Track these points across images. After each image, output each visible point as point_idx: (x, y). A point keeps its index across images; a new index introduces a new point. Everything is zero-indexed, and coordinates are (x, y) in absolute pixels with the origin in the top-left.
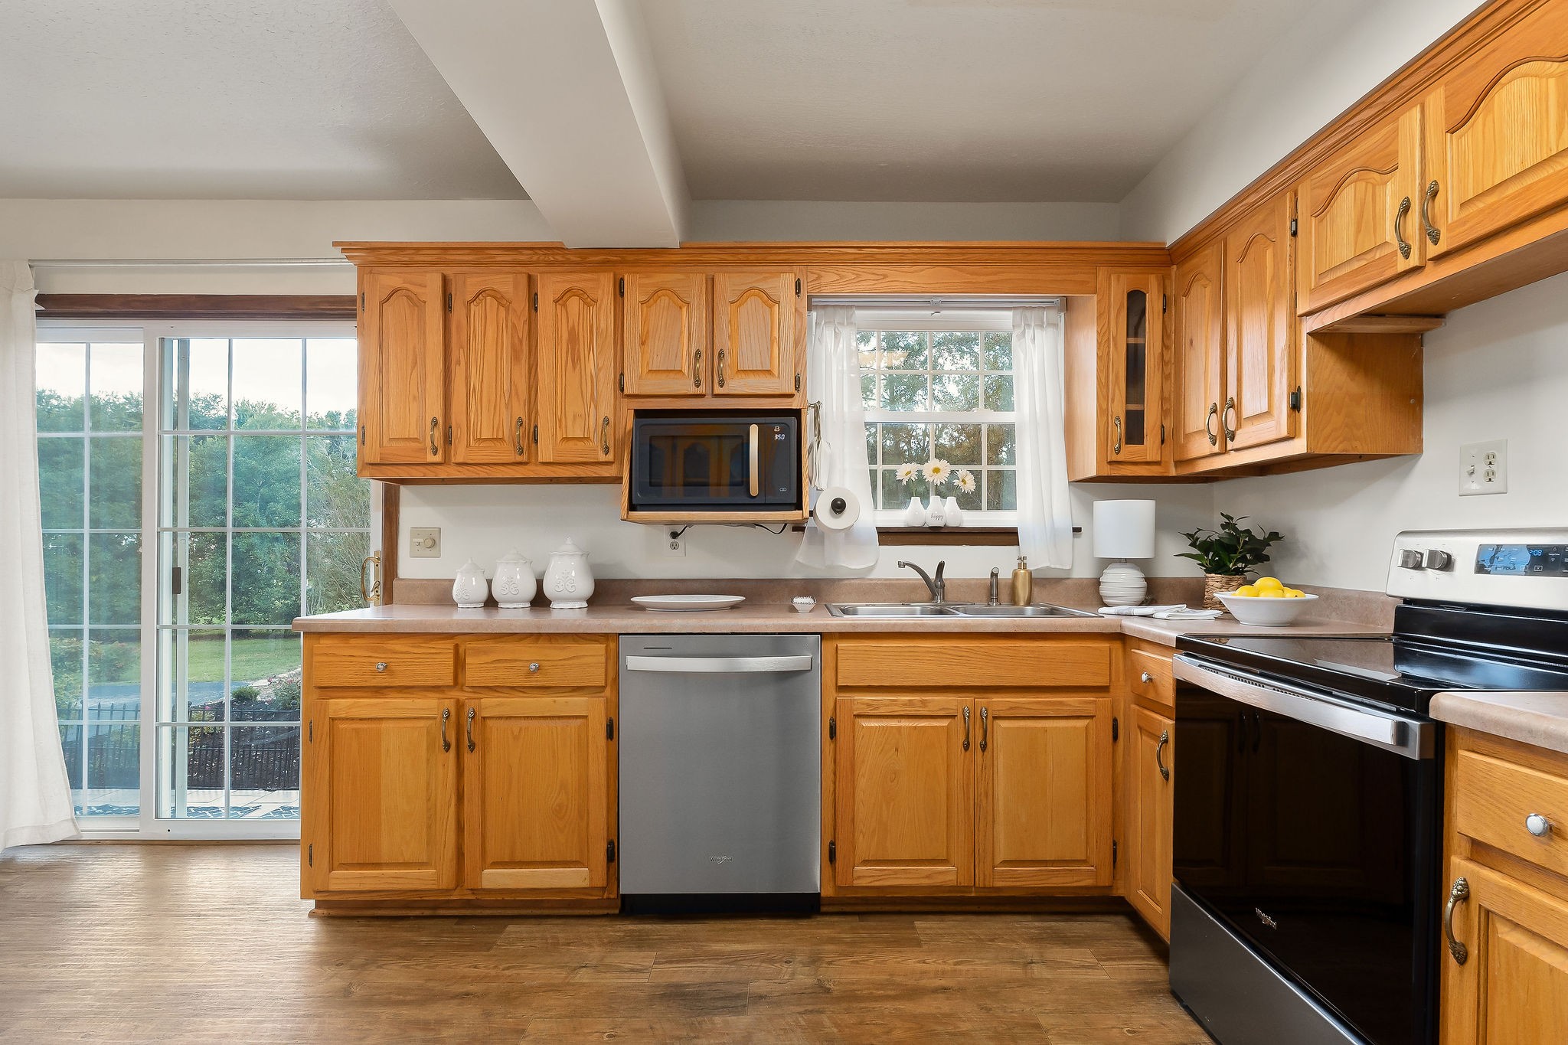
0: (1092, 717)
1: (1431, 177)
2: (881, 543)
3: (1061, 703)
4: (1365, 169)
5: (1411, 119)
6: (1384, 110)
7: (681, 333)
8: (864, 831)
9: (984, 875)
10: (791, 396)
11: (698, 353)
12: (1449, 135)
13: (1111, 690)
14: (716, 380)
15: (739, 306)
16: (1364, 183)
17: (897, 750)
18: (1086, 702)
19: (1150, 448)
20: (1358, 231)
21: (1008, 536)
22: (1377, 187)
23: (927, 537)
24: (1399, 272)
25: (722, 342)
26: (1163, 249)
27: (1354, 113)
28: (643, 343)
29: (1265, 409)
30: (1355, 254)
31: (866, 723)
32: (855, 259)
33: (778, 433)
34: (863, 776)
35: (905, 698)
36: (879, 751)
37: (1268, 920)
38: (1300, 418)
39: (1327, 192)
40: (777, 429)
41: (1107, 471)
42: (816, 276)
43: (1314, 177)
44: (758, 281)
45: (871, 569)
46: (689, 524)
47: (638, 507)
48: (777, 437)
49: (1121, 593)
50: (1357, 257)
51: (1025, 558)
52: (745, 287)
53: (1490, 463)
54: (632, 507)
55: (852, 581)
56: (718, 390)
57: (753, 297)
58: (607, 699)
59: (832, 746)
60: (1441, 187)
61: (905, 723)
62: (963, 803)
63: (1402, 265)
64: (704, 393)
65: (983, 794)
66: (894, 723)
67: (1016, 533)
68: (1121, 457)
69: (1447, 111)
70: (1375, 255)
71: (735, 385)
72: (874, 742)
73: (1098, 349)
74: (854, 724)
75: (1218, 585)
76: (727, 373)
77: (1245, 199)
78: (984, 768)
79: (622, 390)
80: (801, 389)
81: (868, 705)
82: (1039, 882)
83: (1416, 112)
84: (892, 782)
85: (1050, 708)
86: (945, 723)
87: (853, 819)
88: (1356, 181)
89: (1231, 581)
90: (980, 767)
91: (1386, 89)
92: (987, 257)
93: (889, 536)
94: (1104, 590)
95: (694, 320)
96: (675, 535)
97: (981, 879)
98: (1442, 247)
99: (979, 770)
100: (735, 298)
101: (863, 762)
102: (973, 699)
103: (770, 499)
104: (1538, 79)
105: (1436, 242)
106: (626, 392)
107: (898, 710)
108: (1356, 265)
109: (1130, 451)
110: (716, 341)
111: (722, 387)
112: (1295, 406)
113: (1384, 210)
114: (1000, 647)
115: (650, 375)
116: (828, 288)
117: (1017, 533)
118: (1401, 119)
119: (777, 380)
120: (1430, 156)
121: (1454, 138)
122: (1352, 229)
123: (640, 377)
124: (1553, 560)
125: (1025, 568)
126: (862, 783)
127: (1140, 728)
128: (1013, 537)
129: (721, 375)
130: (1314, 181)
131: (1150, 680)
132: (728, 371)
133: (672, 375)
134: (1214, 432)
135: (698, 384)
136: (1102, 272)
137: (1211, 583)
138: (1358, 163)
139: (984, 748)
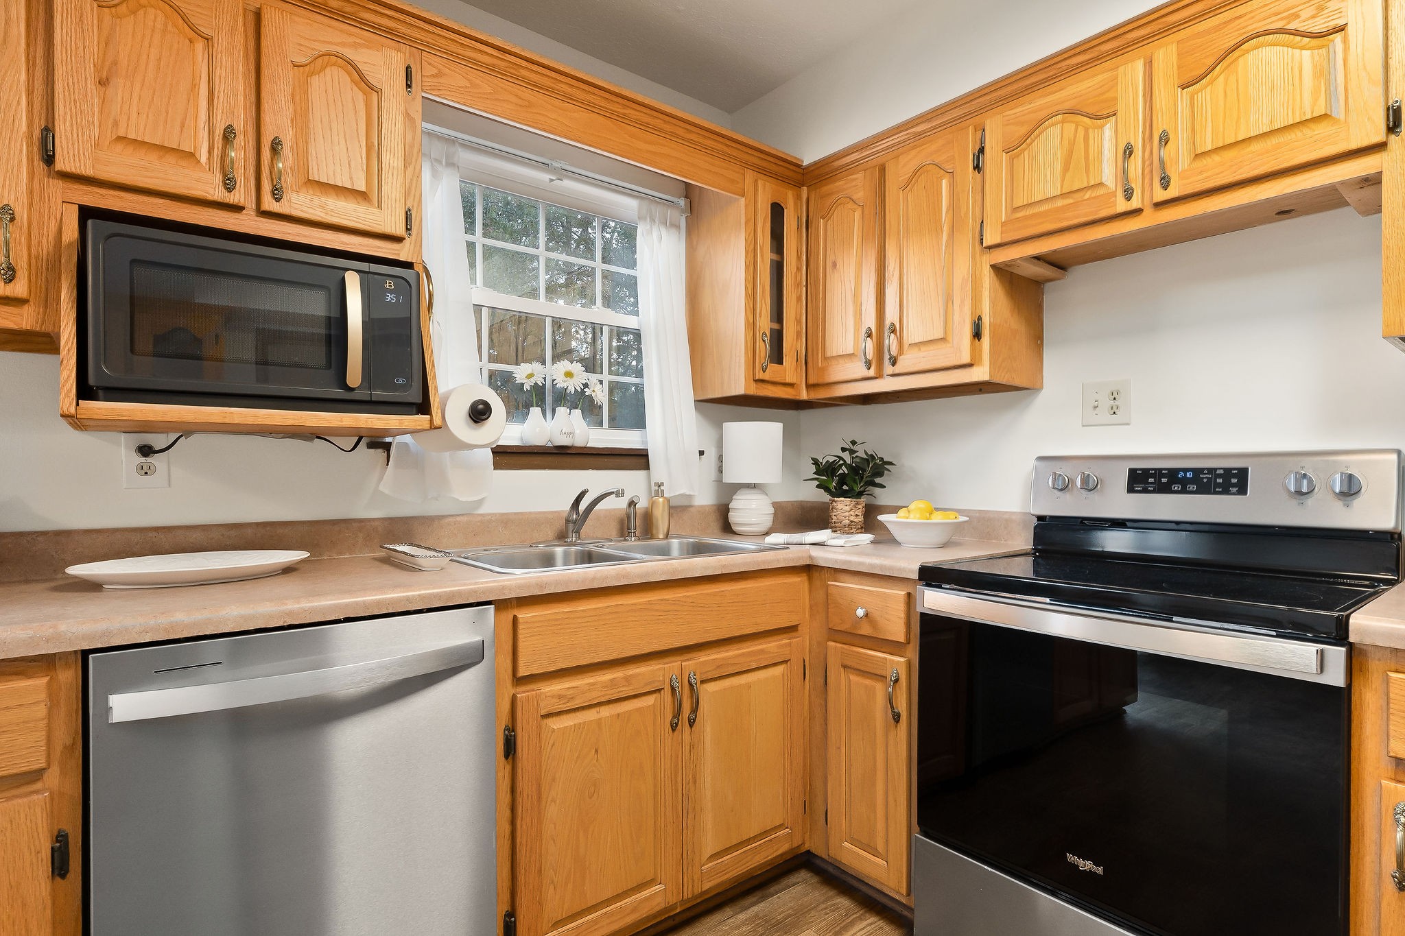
0: (786, 662)
1: (1160, 126)
2: (497, 466)
3: (762, 651)
4: (1074, 112)
5: (1133, 70)
6: (1097, 59)
7: (194, 87)
8: (556, 880)
9: (693, 881)
10: (398, 239)
11: (229, 135)
12: (1179, 89)
13: (799, 628)
14: (267, 187)
15: (312, 74)
16: (1073, 126)
17: (597, 751)
18: (782, 646)
19: (789, 370)
20: (1066, 168)
21: (638, 459)
22: (1090, 130)
23: (550, 459)
24: (1118, 212)
25: (277, 123)
26: (799, 166)
27: (1066, 55)
28: (103, 83)
29: (940, 335)
30: (1061, 191)
31: (556, 724)
32: (493, 65)
33: (391, 292)
34: (554, 801)
35: (606, 677)
36: (575, 758)
37: (1086, 865)
38: (981, 346)
39: (1024, 130)
40: (389, 284)
41: (754, 390)
42: (435, 71)
43: (1007, 113)
44: (343, 44)
45: (480, 502)
46: (187, 430)
47: (101, 393)
48: (390, 297)
49: (753, 520)
50: (1063, 195)
51: (662, 484)
52: (324, 48)
53: (1115, 399)
54: (85, 391)
55: (458, 519)
56: (269, 204)
57: (333, 68)
58: (52, 794)
59: (508, 768)
60: (1171, 136)
61: (606, 712)
62: (671, 798)
63: (1122, 206)
64: (242, 203)
65: (691, 780)
66: (591, 715)
67: (646, 456)
68: (766, 376)
69: (1179, 67)
70: (1084, 195)
71: (299, 202)
72: (569, 749)
73: (746, 257)
74: (540, 728)
75: (848, 508)
76: (288, 181)
77: (913, 127)
78: (692, 746)
79: (49, 159)
80: (414, 231)
81: (560, 697)
82: (743, 867)
83: (1139, 65)
84: (590, 798)
85: (754, 658)
86: (650, 700)
87: (540, 871)
88: (1063, 122)
89: (857, 504)
90: (688, 747)
91: (1106, 37)
92: (647, 119)
93: (506, 457)
94: (734, 517)
95: (221, 73)
96: (146, 451)
97: (690, 887)
98: (1172, 192)
99: (687, 750)
100: (304, 60)
101: (554, 780)
102: (680, 662)
103: (379, 394)
104: (1290, 49)
105: (1165, 188)
106: (60, 165)
107: (597, 696)
108: (1060, 203)
109: (773, 371)
110: (267, 118)
111: (278, 200)
112: (977, 335)
113: (1100, 152)
114: (707, 594)
115: (119, 147)
116: (452, 94)
117: (648, 455)
118: (1121, 69)
119: (377, 211)
120: (1158, 106)
121: (1184, 94)
122: (1058, 167)
123: (97, 145)
124: (1205, 480)
125: (662, 496)
126: (552, 811)
127: (845, 667)
128: (642, 461)
129: (276, 178)
130: (1007, 118)
131: (866, 615)
132: (290, 178)
133: (171, 159)
134: (870, 356)
135: (229, 185)
136: (750, 175)
137: (840, 506)
138: (1067, 106)
139: (692, 723)
